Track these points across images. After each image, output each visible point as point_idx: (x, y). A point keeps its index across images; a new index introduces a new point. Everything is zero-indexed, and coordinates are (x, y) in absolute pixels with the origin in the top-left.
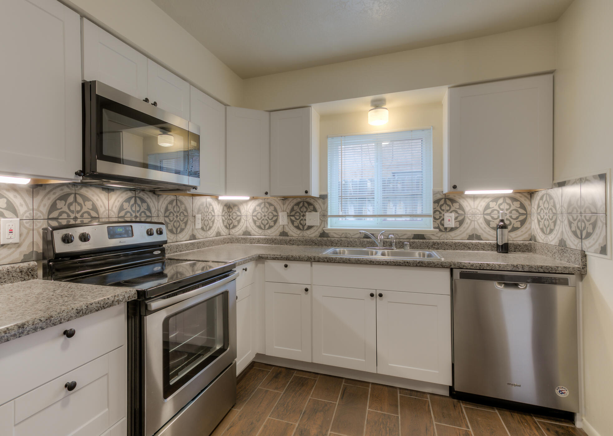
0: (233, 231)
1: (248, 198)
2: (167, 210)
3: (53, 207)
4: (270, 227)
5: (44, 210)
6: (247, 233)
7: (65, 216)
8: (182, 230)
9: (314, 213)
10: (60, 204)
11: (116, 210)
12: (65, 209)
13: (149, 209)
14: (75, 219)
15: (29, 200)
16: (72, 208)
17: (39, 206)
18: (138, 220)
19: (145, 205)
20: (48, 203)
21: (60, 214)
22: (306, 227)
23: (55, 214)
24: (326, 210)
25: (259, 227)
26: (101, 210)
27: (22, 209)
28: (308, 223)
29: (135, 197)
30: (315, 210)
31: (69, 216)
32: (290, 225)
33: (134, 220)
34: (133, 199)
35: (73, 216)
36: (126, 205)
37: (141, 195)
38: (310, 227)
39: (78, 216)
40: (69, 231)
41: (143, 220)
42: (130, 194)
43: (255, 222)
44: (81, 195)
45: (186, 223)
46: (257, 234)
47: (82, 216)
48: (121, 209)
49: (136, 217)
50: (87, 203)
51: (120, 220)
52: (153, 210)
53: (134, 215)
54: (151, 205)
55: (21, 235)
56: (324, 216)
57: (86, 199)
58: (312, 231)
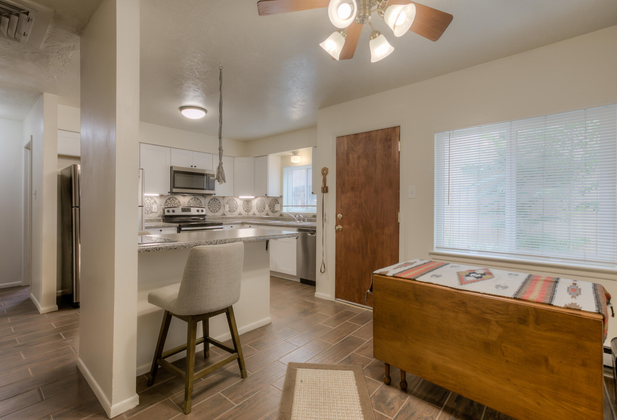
0: (249, 213)
1: (253, 197)
2: (209, 202)
3: (166, 202)
4: (263, 211)
5: (164, 202)
6: (254, 214)
7: (169, 204)
8: (217, 211)
9: (278, 204)
10: (168, 201)
11: (187, 203)
12: (170, 202)
13: (201, 202)
14: (173, 205)
15: (160, 200)
16: (172, 202)
17: (162, 201)
18: (196, 206)
19: (199, 201)
20: (165, 200)
21: (168, 204)
22: (275, 211)
23: (167, 204)
24: (282, 203)
25: (259, 211)
26: (181, 203)
27: (158, 202)
28: (276, 209)
29: (195, 198)
30: (278, 203)
31: (171, 204)
32: (270, 210)
33: (194, 206)
34: (194, 199)
35: (172, 204)
36: (191, 201)
37: (197, 197)
38: (277, 211)
39: (174, 204)
40: (169, 209)
41: (198, 206)
42: (192, 197)
43: (257, 208)
44: (175, 198)
45: (220, 208)
46: (258, 214)
47: (175, 205)
48: (189, 202)
49: (195, 205)
50: (176, 200)
51: (188, 206)
52: (203, 203)
53: (194, 204)
54: (202, 201)
55: (158, 210)
56: (282, 206)
57: (176, 199)
58: (277, 213)
